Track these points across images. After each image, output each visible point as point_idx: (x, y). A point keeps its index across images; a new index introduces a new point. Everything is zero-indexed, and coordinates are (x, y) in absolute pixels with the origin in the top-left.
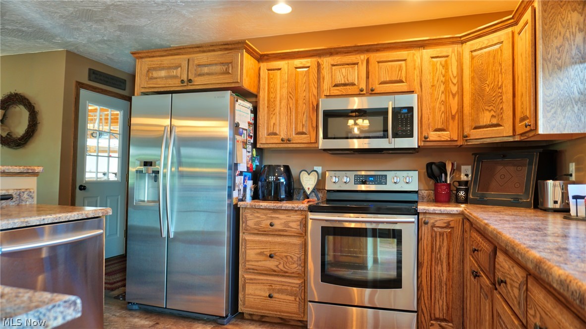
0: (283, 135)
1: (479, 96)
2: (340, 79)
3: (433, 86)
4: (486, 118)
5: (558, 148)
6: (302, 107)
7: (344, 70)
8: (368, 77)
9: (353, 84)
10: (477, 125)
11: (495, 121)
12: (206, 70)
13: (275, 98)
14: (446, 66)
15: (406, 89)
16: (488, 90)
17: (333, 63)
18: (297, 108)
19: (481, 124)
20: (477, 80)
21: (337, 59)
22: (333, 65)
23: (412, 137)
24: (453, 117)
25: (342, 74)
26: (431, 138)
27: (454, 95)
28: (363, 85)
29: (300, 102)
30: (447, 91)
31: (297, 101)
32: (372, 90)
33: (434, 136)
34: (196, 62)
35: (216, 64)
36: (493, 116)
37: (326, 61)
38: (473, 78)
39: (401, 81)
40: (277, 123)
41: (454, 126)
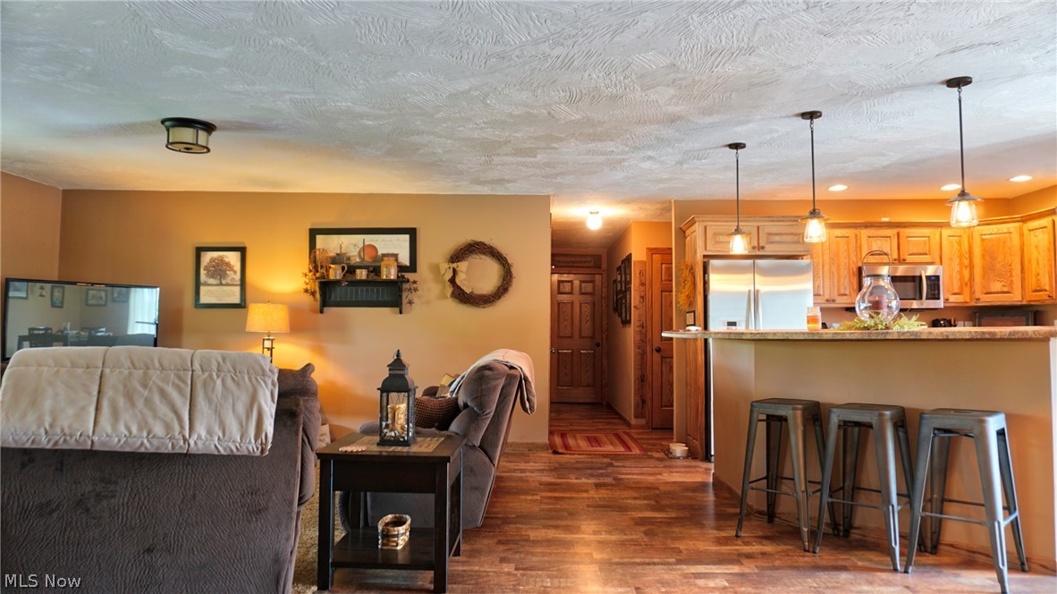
0: (827, 297)
1: (989, 270)
2: (875, 248)
3: (950, 259)
4: (997, 286)
5: (1040, 309)
6: (844, 272)
7: (879, 242)
8: (899, 249)
9: (886, 254)
10: (989, 291)
11: (1005, 289)
12: (777, 238)
13: (818, 263)
14: (960, 244)
15: (929, 260)
16: (998, 265)
17: (869, 235)
18: (838, 272)
19: (993, 290)
20: (987, 258)
21: (872, 232)
22: (869, 237)
23: (939, 299)
24: (966, 284)
25: (877, 245)
26: (950, 300)
27: (966, 267)
28: (895, 256)
29: (842, 267)
30: (961, 264)
31: (838, 266)
32: (904, 260)
33: (953, 299)
34: (767, 231)
35: (787, 234)
36: (1004, 286)
37: (864, 233)
38: (983, 256)
39: (926, 254)
40: (821, 285)
41: (967, 290)
